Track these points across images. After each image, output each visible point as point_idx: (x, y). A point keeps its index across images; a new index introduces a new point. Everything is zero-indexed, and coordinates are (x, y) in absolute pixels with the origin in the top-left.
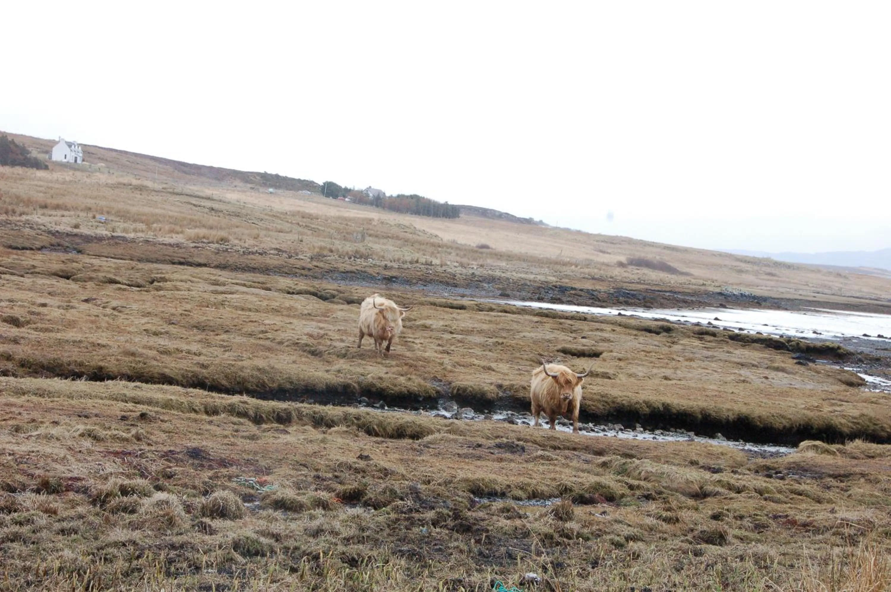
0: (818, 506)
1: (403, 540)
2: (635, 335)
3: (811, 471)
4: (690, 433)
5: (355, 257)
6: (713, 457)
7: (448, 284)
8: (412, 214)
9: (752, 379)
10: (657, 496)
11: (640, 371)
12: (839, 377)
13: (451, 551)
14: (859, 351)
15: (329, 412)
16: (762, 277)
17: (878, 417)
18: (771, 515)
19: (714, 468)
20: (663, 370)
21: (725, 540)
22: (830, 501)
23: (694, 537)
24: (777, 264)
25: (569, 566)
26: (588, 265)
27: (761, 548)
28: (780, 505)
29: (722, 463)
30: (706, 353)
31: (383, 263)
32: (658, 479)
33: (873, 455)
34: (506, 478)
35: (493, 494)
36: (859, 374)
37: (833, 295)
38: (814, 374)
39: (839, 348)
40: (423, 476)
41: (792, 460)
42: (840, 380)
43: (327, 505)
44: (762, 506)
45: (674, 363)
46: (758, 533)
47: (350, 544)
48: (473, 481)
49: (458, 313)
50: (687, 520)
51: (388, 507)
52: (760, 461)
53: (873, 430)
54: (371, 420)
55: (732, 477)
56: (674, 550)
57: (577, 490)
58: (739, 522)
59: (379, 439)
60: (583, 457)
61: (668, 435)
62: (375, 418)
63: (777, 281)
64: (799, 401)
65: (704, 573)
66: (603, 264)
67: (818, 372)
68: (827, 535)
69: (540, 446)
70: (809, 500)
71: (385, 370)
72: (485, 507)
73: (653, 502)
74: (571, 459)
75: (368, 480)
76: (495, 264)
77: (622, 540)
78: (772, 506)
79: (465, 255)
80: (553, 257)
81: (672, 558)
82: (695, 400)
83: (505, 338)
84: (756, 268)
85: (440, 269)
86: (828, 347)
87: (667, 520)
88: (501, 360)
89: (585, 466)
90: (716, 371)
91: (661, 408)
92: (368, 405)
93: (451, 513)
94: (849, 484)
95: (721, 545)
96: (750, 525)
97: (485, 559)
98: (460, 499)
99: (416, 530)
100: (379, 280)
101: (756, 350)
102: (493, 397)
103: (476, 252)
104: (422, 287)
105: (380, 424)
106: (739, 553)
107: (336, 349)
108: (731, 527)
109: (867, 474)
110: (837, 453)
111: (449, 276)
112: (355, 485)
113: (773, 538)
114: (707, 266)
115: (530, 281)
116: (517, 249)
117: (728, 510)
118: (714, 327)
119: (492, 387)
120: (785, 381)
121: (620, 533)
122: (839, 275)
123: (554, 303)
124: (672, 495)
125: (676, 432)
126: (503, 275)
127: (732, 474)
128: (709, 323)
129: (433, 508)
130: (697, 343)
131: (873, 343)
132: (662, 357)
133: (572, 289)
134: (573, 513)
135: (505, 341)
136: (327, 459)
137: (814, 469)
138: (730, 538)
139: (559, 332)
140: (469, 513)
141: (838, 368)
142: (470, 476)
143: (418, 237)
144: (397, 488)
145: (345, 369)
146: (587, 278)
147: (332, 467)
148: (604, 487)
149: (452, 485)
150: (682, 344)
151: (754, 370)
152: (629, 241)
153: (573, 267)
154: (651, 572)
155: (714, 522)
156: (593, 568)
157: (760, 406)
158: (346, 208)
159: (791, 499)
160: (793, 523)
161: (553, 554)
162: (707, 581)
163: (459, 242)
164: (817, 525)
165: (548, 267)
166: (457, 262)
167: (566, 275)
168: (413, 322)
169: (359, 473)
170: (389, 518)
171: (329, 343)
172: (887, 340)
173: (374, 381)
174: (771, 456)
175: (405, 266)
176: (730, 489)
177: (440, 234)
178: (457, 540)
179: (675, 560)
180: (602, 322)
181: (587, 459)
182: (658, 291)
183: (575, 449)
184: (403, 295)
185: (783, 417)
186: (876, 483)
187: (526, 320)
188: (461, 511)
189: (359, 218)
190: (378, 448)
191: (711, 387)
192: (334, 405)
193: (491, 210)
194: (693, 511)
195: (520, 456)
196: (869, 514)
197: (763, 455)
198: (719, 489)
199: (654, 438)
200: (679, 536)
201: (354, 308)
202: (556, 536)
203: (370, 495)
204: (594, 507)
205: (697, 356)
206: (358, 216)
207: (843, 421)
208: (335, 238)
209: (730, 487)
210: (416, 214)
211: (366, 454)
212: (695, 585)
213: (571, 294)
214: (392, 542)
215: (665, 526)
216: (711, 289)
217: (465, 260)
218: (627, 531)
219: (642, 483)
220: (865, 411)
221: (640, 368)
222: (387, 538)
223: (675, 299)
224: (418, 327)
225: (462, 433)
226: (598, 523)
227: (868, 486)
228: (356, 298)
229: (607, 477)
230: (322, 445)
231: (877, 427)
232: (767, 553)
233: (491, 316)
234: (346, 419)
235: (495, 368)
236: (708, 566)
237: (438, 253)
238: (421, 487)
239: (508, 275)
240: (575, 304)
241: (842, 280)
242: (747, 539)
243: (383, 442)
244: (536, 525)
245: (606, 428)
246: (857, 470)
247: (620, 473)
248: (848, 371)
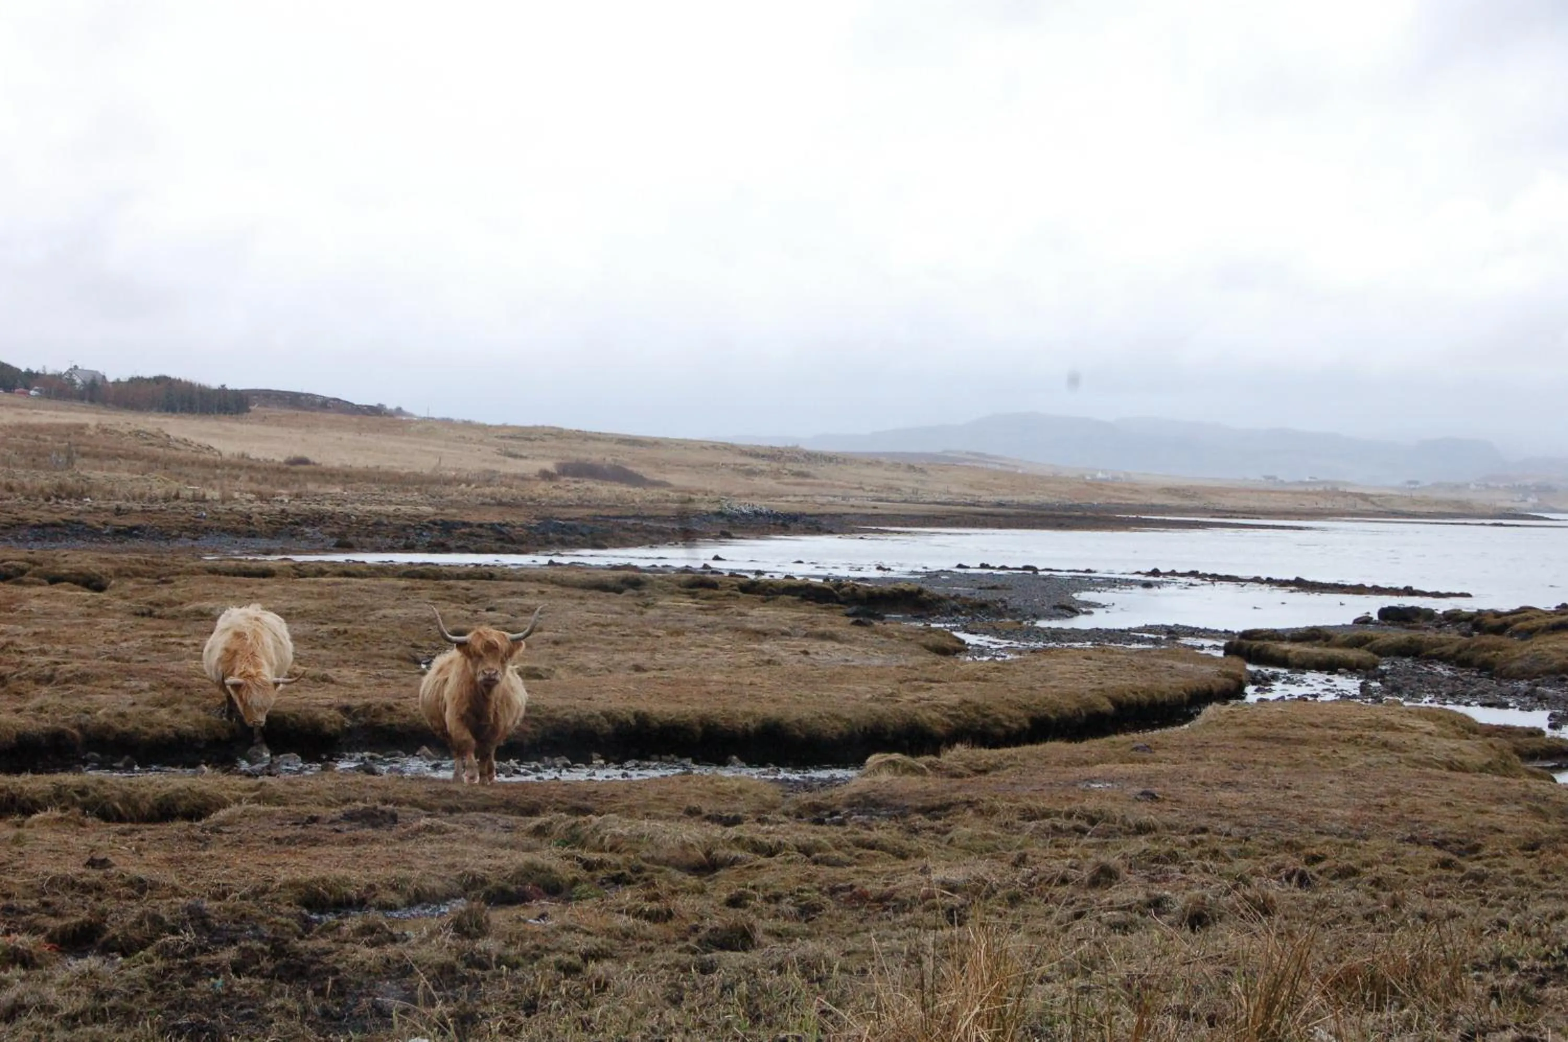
0: (900, 865)
1: (181, 1006)
2: (581, 598)
3: (887, 804)
4: (684, 761)
5: (57, 497)
6: (725, 798)
7: (236, 532)
8: (159, 411)
9: (782, 658)
10: (634, 877)
11: (592, 659)
12: (923, 641)
13: (270, 1015)
14: (952, 595)
15: (26, 787)
16: (786, 481)
17: (988, 703)
18: (825, 889)
19: (728, 817)
20: (632, 655)
21: (752, 941)
22: (920, 854)
23: (699, 941)
24: (810, 457)
25: (485, 1016)
26: (489, 481)
27: (811, 947)
28: (839, 870)
29: (741, 807)
30: (702, 618)
31: (113, 504)
32: (635, 846)
33: (984, 767)
34: (366, 872)
35: (344, 905)
36: (955, 634)
37: (905, 501)
38: (883, 639)
39: (920, 591)
40: (213, 885)
41: (855, 791)
42: (926, 647)
43: (32, 959)
44: (809, 875)
45: (649, 641)
46: (806, 922)
47: (78, 1026)
48: (307, 886)
49: (262, 585)
50: (687, 913)
51: (150, 949)
52: (805, 797)
53: (983, 726)
54: (108, 793)
55: (759, 830)
56: (666, 967)
57: (494, 881)
58: (773, 907)
59: (127, 826)
60: (501, 822)
61: (648, 767)
62: (115, 789)
63: (812, 485)
64: (860, 688)
65: (718, 1001)
66: (515, 477)
67: (890, 636)
68: (918, 912)
69: (424, 809)
70: (886, 855)
71: (130, 699)
72: (331, 929)
73: (626, 887)
74: (480, 827)
75: (108, 904)
76: (322, 490)
77: (577, 961)
78: (826, 872)
79: (265, 480)
80: (426, 471)
81: (664, 981)
82: (691, 701)
83: (349, 622)
84: (775, 465)
85: (221, 508)
86: (903, 591)
87: (653, 917)
88: (345, 662)
89: (505, 837)
90: (721, 649)
91: (633, 722)
92: (101, 766)
93: (267, 948)
94: (948, 821)
95: (745, 950)
96: (791, 908)
97: (333, 1023)
98: (284, 920)
99: (203, 985)
100: (107, 534)
101: (787, 606)
102: (335, 730)
103: (285, 471)
104: (191, 543)
105: (127, 799)
106: (777, 960)
107: (31, 669)
108: (760, 916)
109: (977, 802)
110: (928, 770)
111: (237, 517)
112: (84, 915)
113: (831, 926)
114: (694, 467)
115: (388, 516)
116: (360, 461)
117: (754, 888)
118: (713, 572)
119: (332, 712)
120: (837, 656)
121: (573, 948)
122: (911, 468)
123: (435, 552)
124: (660, 871)
125: (660, 760)
126: (338, 509)
127: (758, 825)
128: (706, 567)
129: (234, 942)
130: (687, 603)
131: (972, 578)
132: (628, 631)
133: (465, 524)
134: (488, 922)
135: (349, 627)
136: (26, 874)
137: (891, 801)
138: (759, 936)
139: (446, 603)
140: (301, 944)
141: (921, 625)
142: (299, 875)
143: (175, 453)
144: (164, 913)
145: (53, 705)
146: (489, 504)
147: (38, 888)
148: (541, 871)
149: (268, 896)
150: (661, 607)
151: (785, 641)
152: (559, 434)
153: (463, 486)
154: (629, 1010)
155: (732, 911)
156: (528, 1015)
157: (799, 702)
158: (31, 409)
159: (858, 857)
160: (862, 897)
161: (456, 1000)
162: (724, 1015)
163: (252, 456)
164: (901, 897)
165: (419, 490)
166: (252, 492)
167: (451, 501)
168: (177, 608)
169: (90, 892)
170: (152, 969)
171: (18, 659)
172: (995, 572)
173: (112, 721)
174: (822, 785)
175: (156, 507)
176: (756, 851)
177: (217, 444)
178: (280, 994)
179: (669, 986)
180: (521, 580)
181: (510, 824)
182: (614, 517)
183: (486, 809)
184: (155, 560)
185: (837, 717)
186: (992, 815)
187: (386, 586)
188: (286, 942)
189: (59, 425)
190: (124, 843)
191: (715, 678)
192: (33, 772)
193: (308, 395)
194: (696, 895)
195: (390, 830)
196: (982, 868)
197: (807, 786)
198: (738, 853)
199: (624, 775)
200: (674, 943)
201: (62, 591)
202: (460, 966)
203: (113, 930)
204: (526, 907)
205: (687, 624)
206: (58, 421)
207: (935, 715)
208: (15, 465)
209: (757, 848)
210: (167, 410)
211: (100, 856)
212: (704, 1025)
213: (464, 533)
214: (160, 1012)
215: (651, 928)
216: (703, 507)
217: (266, 488)
218: (583, 943)
219: (607, 856)
220: (968, 695)
221: (592, 656)
222: (150, 1006)
223: (644, 529)
224: (187, 614)
225: (281, 801)
226: (534, 935)
227: (980, 822)
228: (65, 571)
229: (546, 852)
230: (15, 849)
231: (987, 720)
232: (821, 954)
233: (323, 584)
234: (59, 796)
235: (334, 677)
236: (724, 988)
237: (216, 478)
238: (209, 905)
239: (348, 508)
240: (471, 552)
241: (917, 476)
242: (788, 934)
243: (133, 830)
244: (424, 951)
245: (540, 766)
246: (960, 796)
247: (567, 844)
248: (936, 630)
